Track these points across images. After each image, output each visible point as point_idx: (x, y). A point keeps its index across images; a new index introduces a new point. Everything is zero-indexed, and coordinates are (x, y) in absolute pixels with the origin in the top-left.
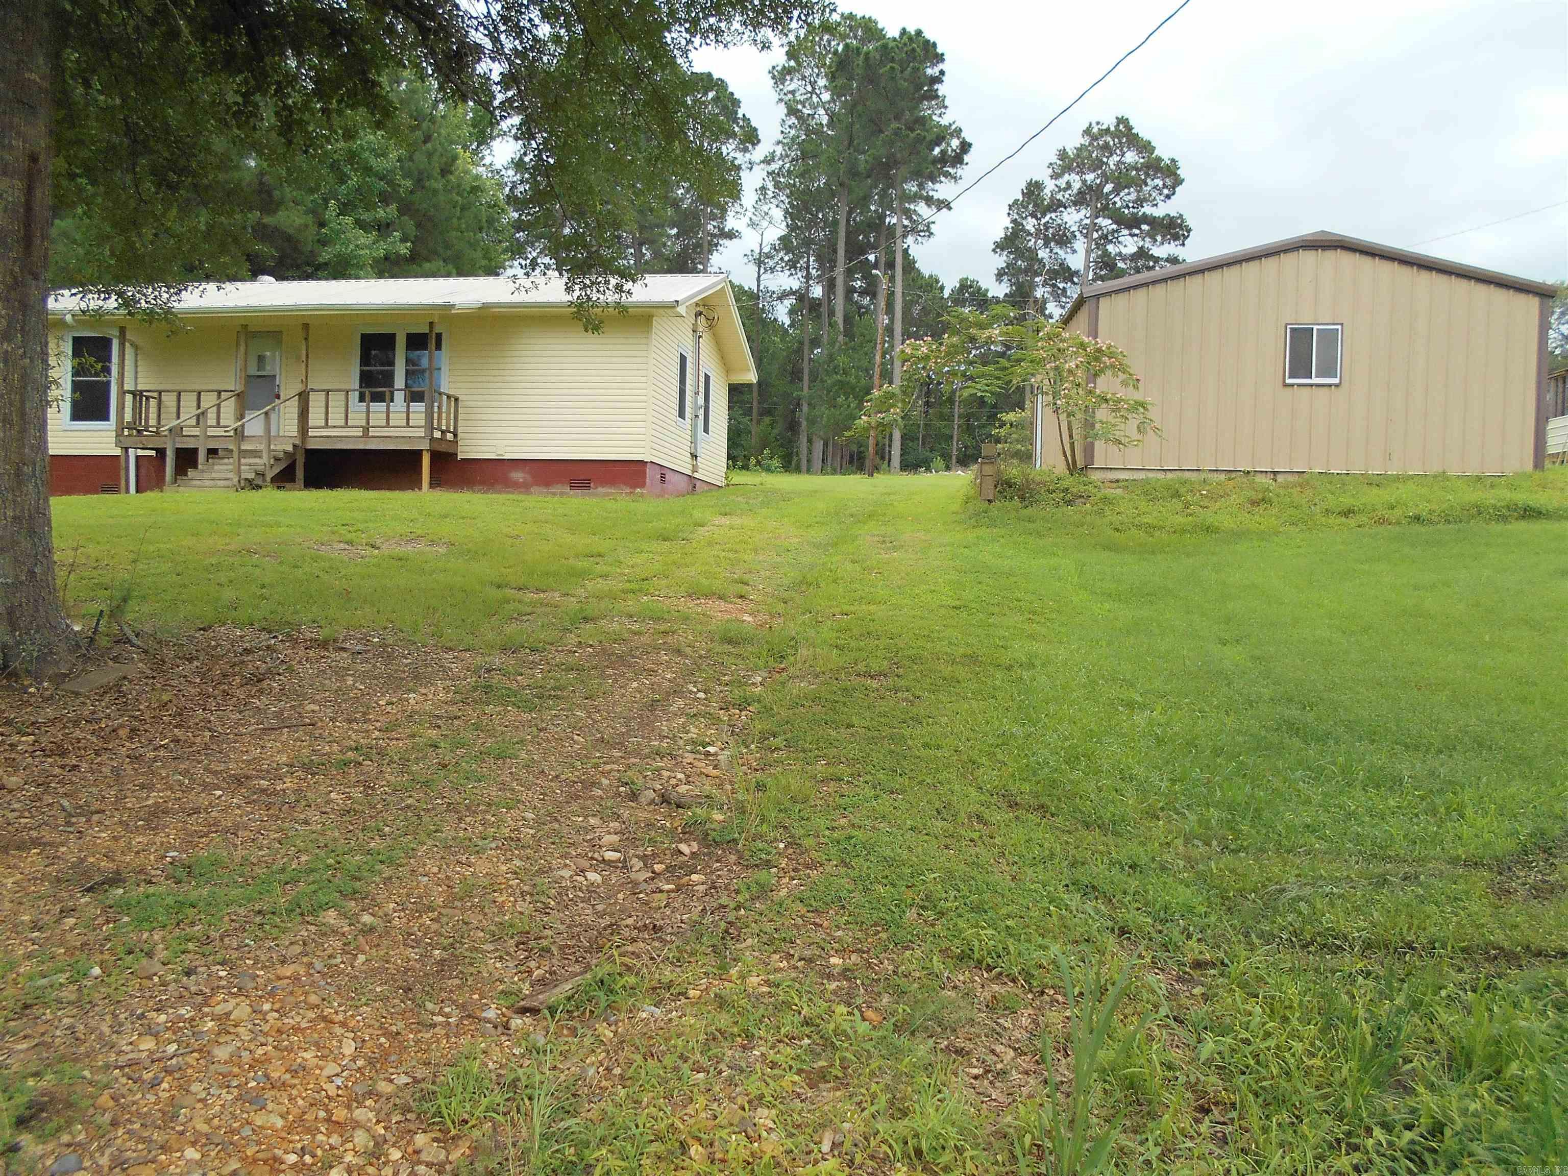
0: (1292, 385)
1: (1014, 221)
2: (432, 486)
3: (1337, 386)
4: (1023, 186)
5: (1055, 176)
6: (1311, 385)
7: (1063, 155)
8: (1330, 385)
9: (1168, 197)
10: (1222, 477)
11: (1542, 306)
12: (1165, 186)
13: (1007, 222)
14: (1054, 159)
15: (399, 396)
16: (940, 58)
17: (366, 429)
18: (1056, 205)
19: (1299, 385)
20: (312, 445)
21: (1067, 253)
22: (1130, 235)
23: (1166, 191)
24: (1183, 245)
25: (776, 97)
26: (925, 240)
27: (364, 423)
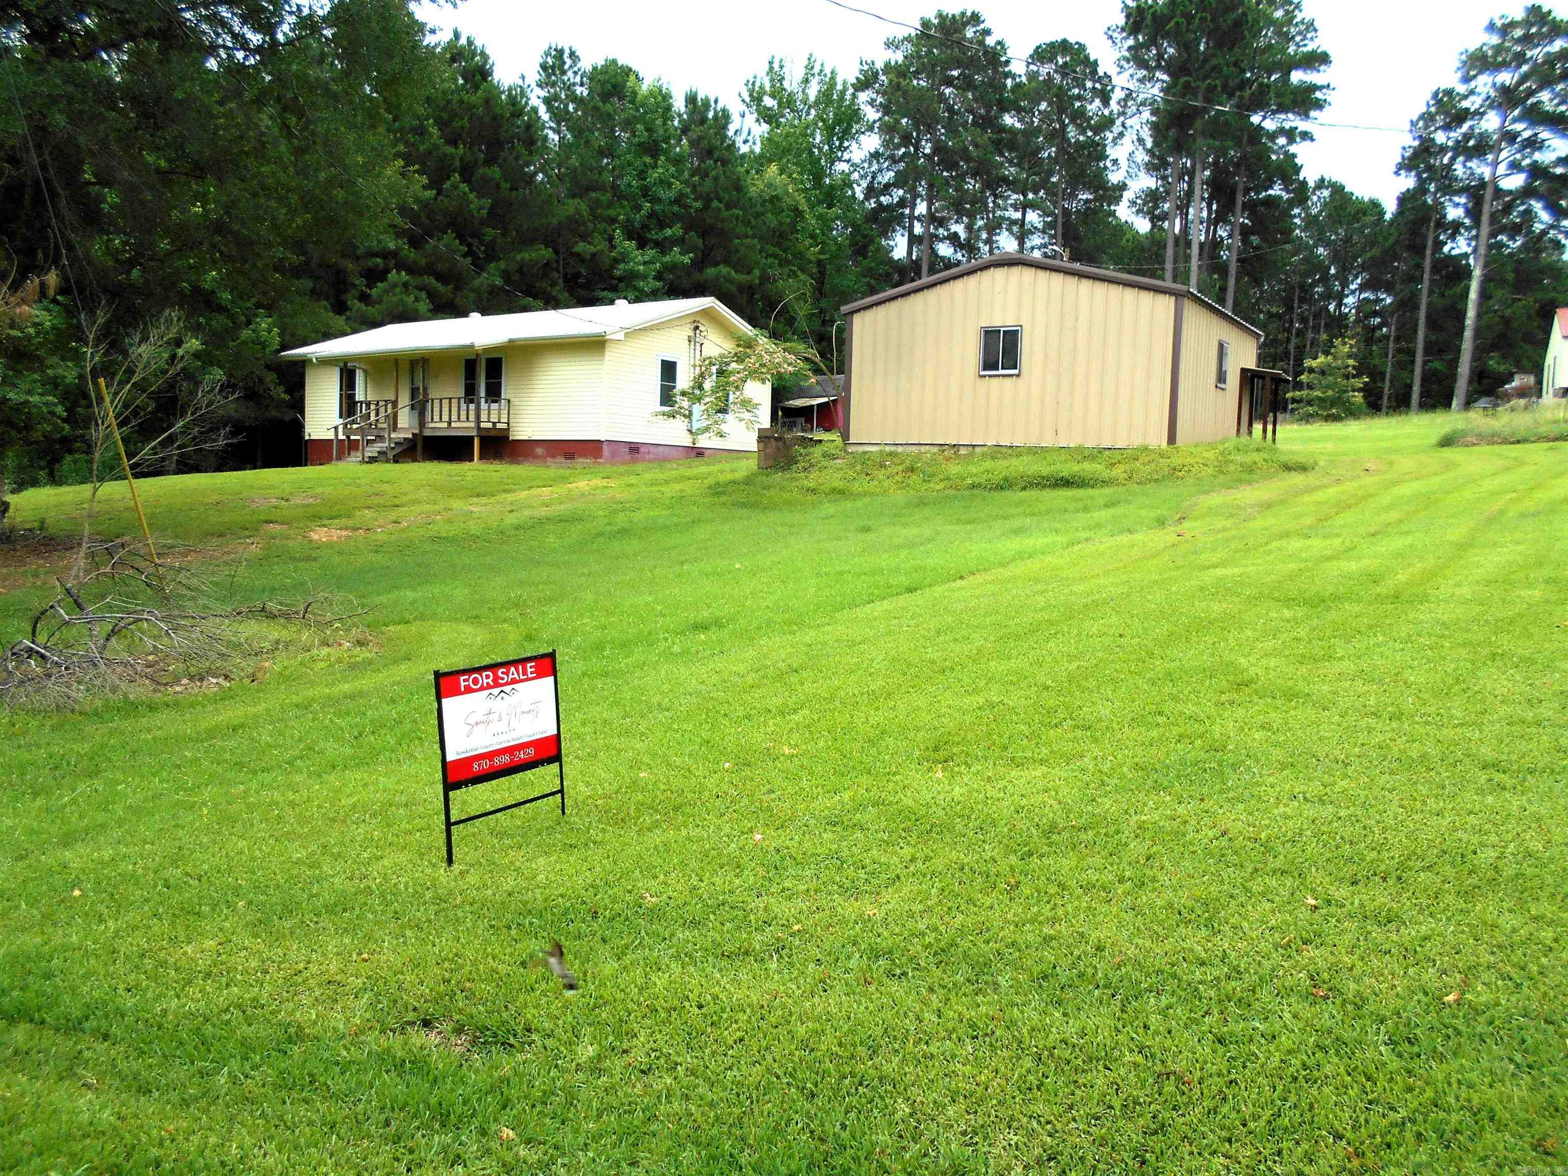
0: (985, 376)
2: (481, 458)
3: (1018, 376)
6: (999, 376)
8: (1012, 376)
10: (936, 449)
11: (1176, 301)
19: (990, 376)
20: (427, 433)
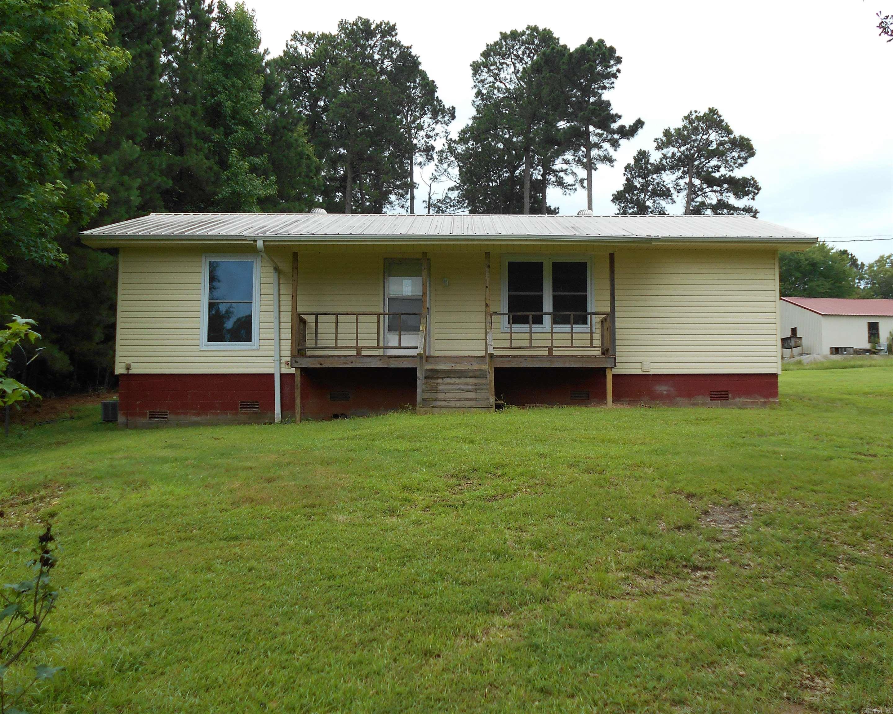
1: (628, 180)
4: (635, 154)
5: (658, 148)
7: (667, 133)
9: (741, 165)
12: (739, 157)
13: (623, 181)
14: (660, 135)
15: (547, 319)
16: (619, 60)
17: (550, 349)
18: (659, 169)
20: (498, 364)
21: (668, 203)
22: (712, 191)
23: (740, 161)
24: (753, 199)
25: (473, 84)
26: (572, 192)
27: (548, 343)
